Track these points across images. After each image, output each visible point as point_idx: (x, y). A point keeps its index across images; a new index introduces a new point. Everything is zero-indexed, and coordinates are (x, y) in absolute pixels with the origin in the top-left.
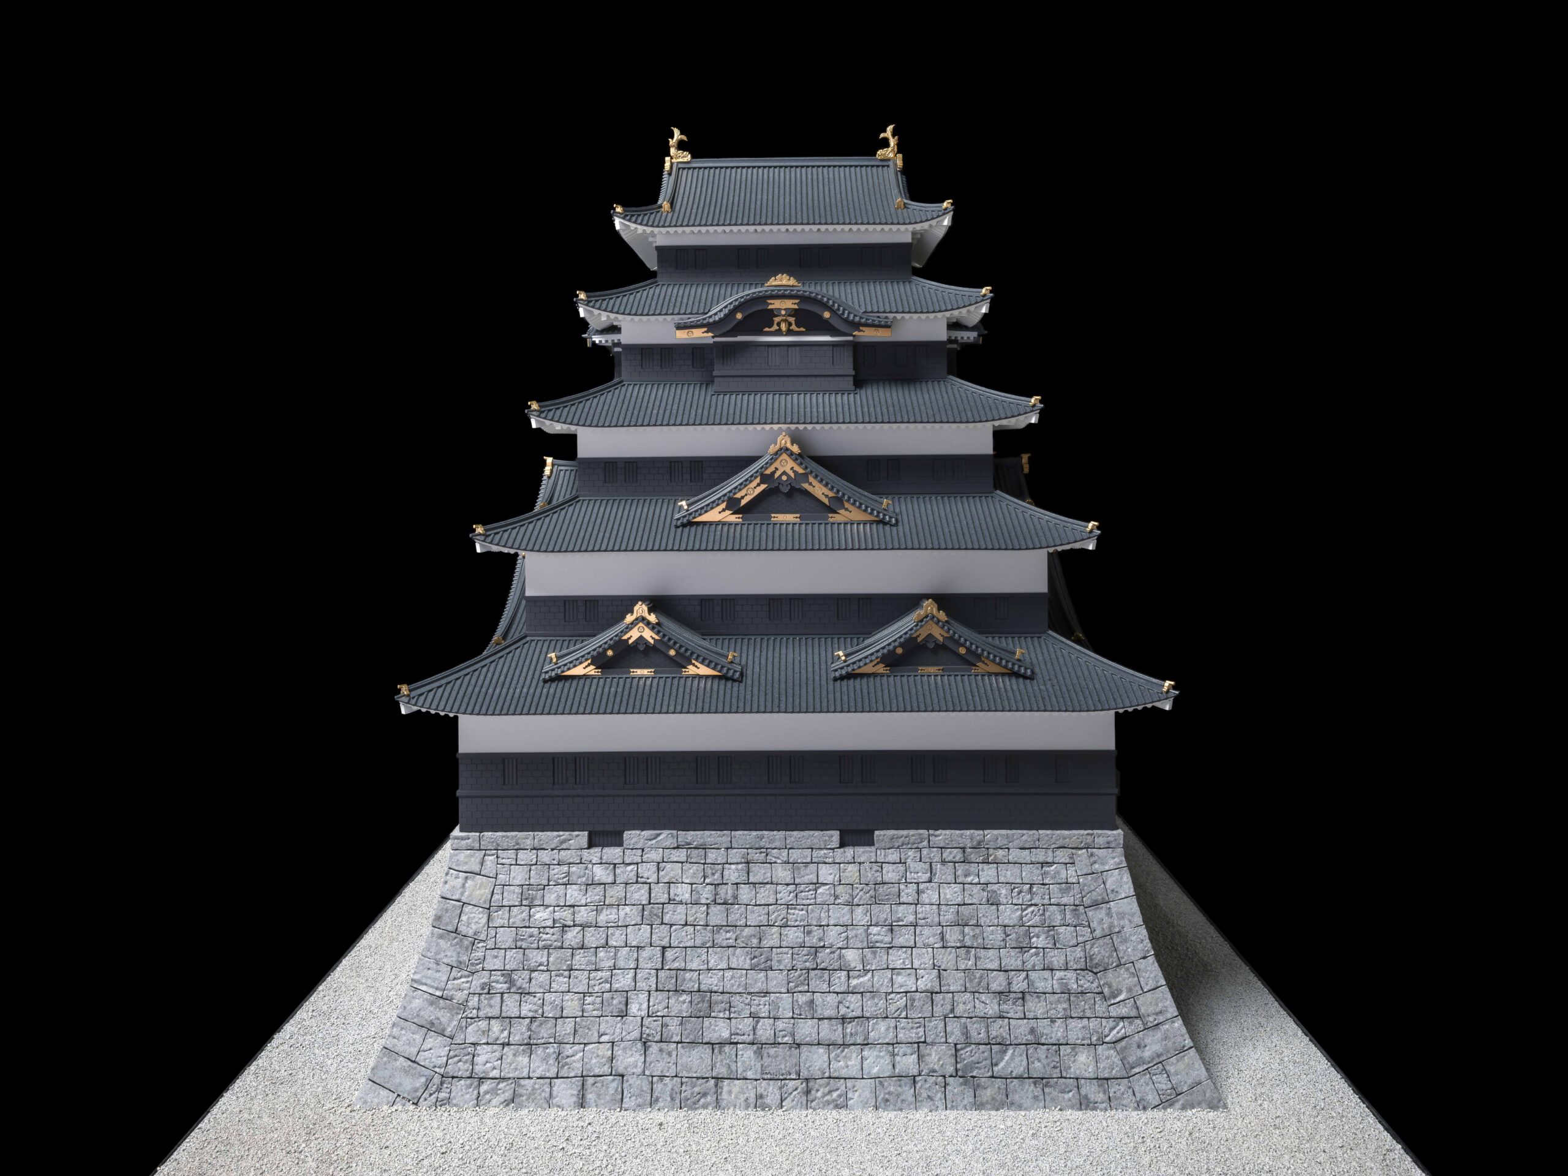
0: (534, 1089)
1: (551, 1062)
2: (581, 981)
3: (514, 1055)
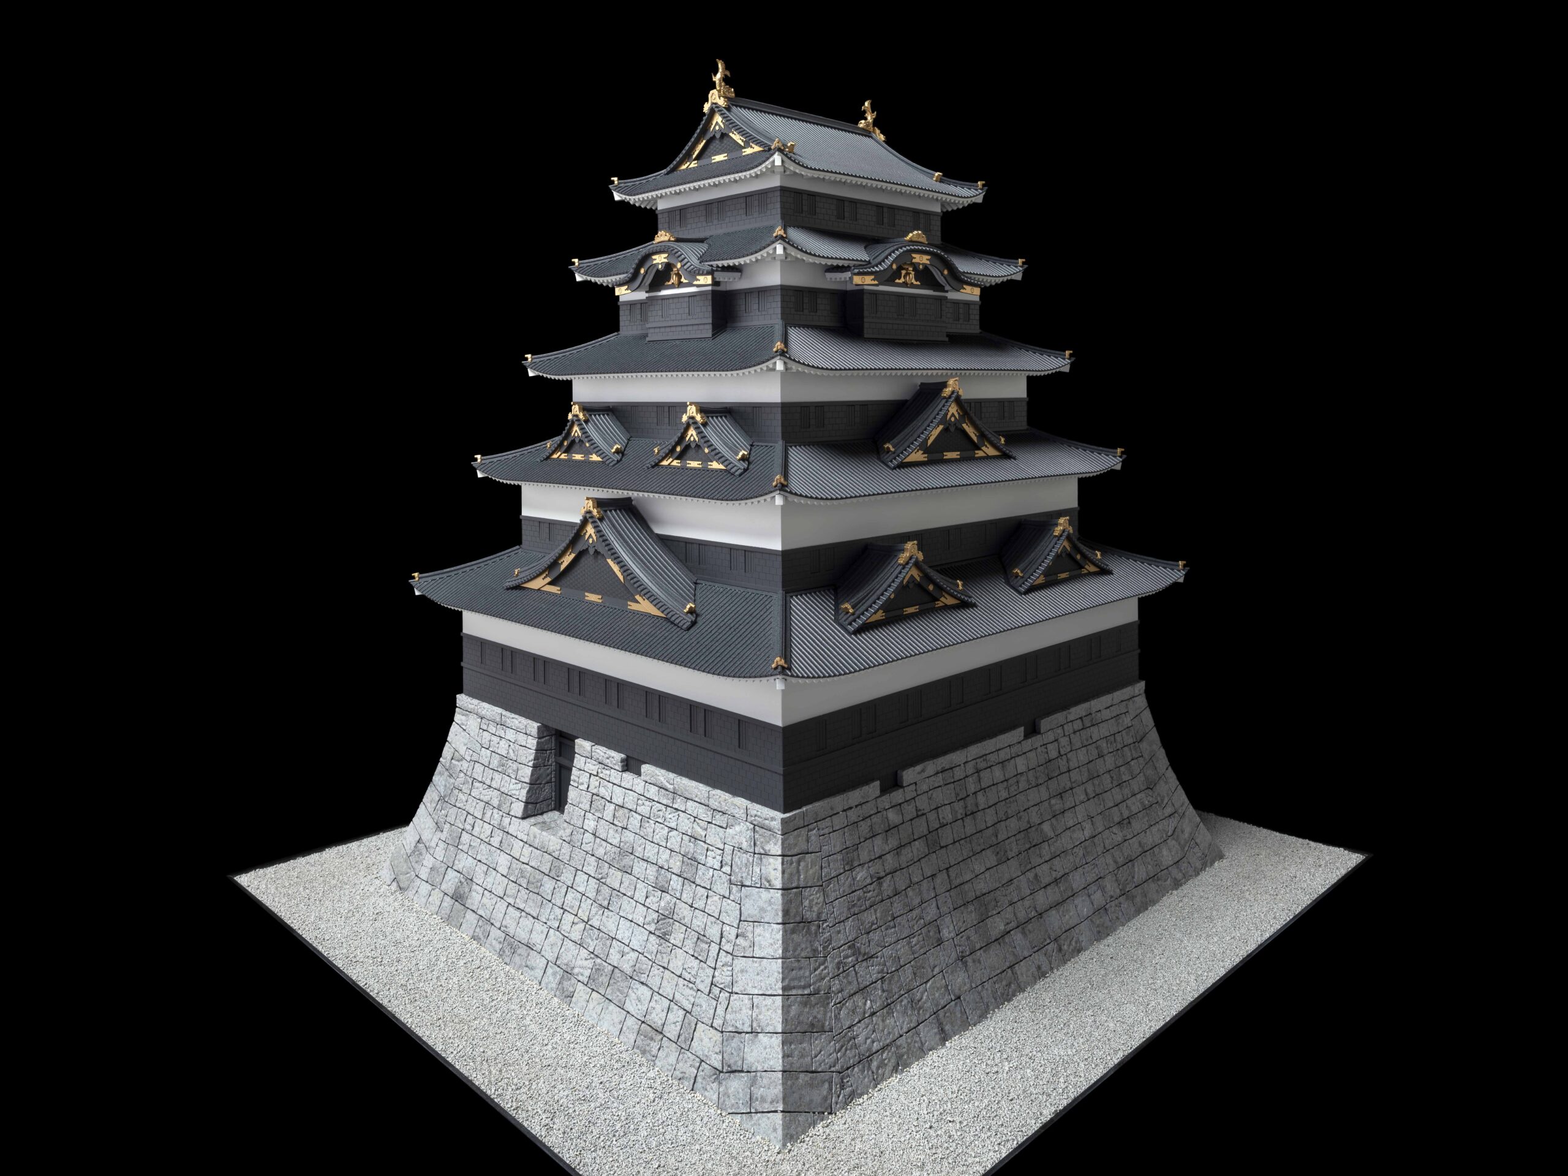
0: (909, 1044)
1: (909, 1012)
2: (904, 926)
3: (883, 1021)
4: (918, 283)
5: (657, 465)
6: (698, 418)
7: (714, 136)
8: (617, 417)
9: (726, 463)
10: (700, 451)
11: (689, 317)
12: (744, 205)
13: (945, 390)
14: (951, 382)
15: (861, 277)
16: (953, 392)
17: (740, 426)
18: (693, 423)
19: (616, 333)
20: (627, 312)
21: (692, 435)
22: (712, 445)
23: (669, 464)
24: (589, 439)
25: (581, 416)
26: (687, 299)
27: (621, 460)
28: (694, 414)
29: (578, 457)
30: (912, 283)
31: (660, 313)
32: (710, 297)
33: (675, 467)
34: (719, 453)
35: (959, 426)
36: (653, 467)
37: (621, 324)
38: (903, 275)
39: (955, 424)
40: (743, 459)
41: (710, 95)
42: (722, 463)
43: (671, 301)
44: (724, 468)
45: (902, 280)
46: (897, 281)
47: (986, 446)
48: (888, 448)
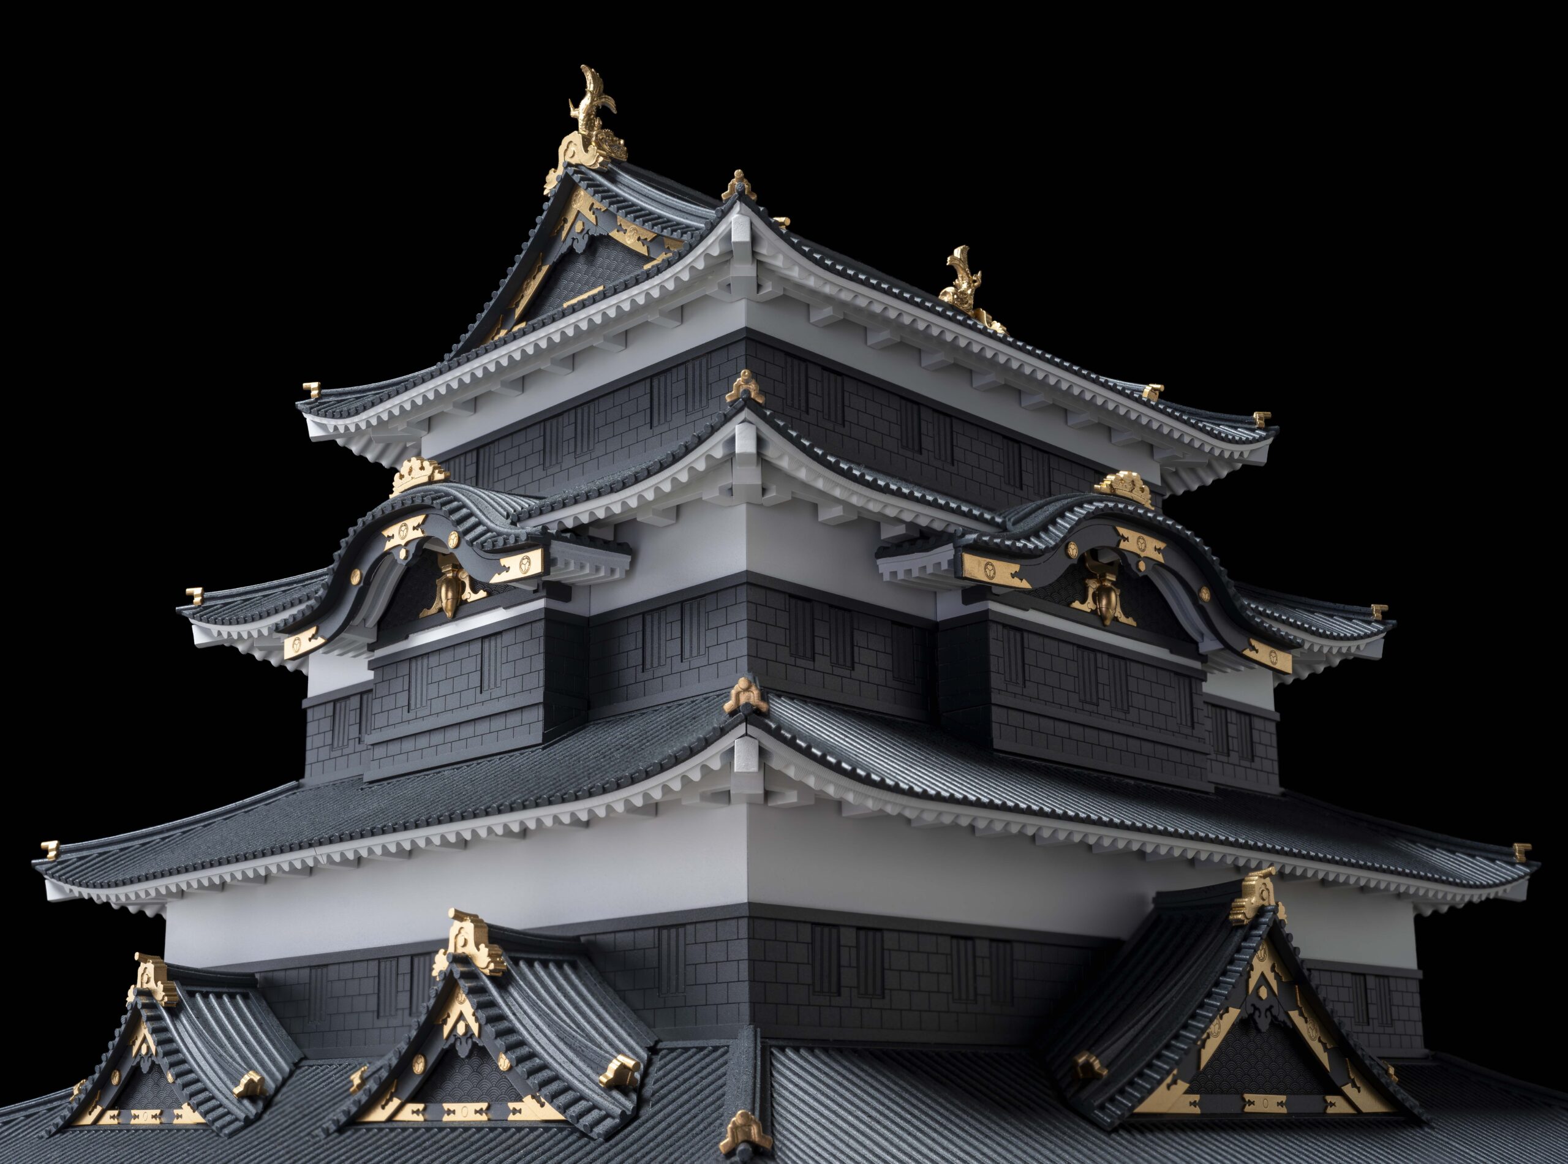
4: (1130, 621)
5: (354, 1121)
6: (482, 958)
7: (571, 250)
8: (270, 1005)
9: (563, 1100)
10: (486, 1069)
11: (481, 698)
12: (645, 402)
13: (1240, 902)
14: (1253, 880)
15: (984, 561)
16: (1261, 911)
17: (617, 991)
18: (465, 976)
19: (293, 783)
20: (326, 724)
21: (461, 1017)
22: (522, 1043)
23: (390, 1119)
24: (175, 1058)
25: (160, 995)
26: (476, 648)
27: (259, 1117)
28: (470, 949)
29: (145, 1117)
30: (1115, 619)
31: (402, 699)
32: (540, 629)
33: (405, 1127)
34: (545, 1067)
35: (1282, 1017)
36: (341, 1129)
37: (310, 756)
38: (1091, 592)
39: (1270, 1009)
40: (620, 1083)
41: (561, 150)
42: (552, 1098)
43: (434, 660)
44: (559, 1116)
45: (1088, 606)
46: (1077, 605)
47: (1354, 1085)
48: (1088, 1066)
